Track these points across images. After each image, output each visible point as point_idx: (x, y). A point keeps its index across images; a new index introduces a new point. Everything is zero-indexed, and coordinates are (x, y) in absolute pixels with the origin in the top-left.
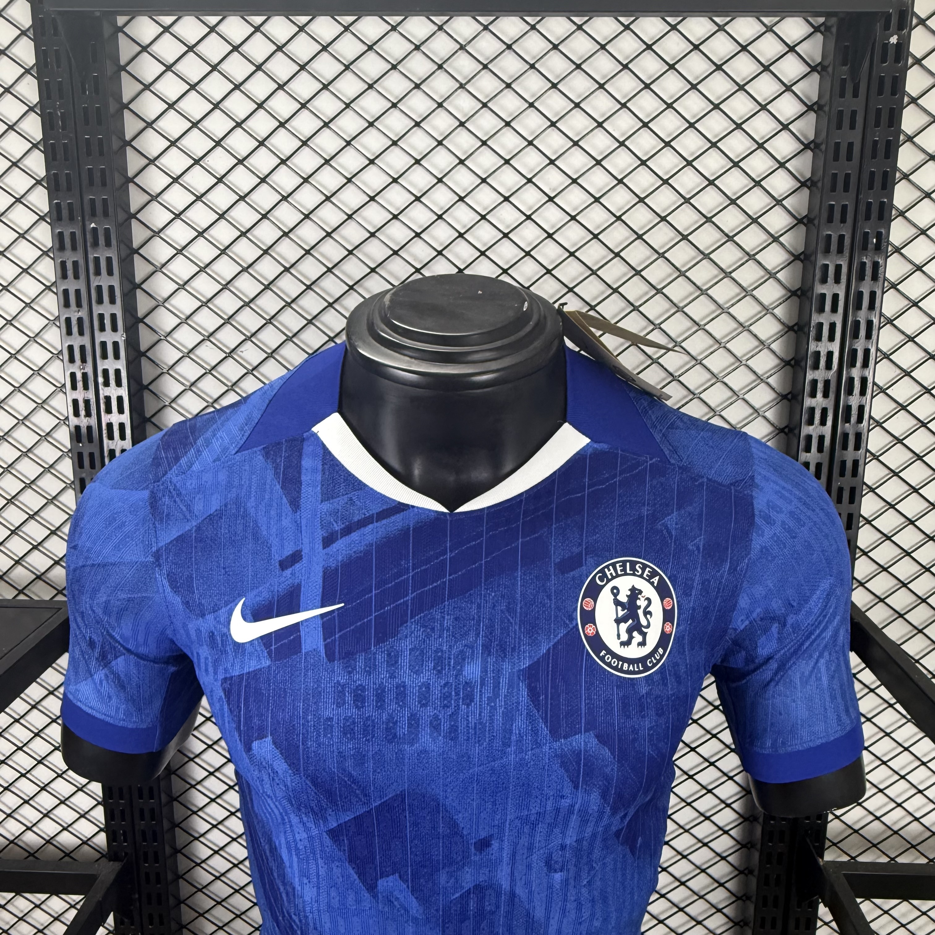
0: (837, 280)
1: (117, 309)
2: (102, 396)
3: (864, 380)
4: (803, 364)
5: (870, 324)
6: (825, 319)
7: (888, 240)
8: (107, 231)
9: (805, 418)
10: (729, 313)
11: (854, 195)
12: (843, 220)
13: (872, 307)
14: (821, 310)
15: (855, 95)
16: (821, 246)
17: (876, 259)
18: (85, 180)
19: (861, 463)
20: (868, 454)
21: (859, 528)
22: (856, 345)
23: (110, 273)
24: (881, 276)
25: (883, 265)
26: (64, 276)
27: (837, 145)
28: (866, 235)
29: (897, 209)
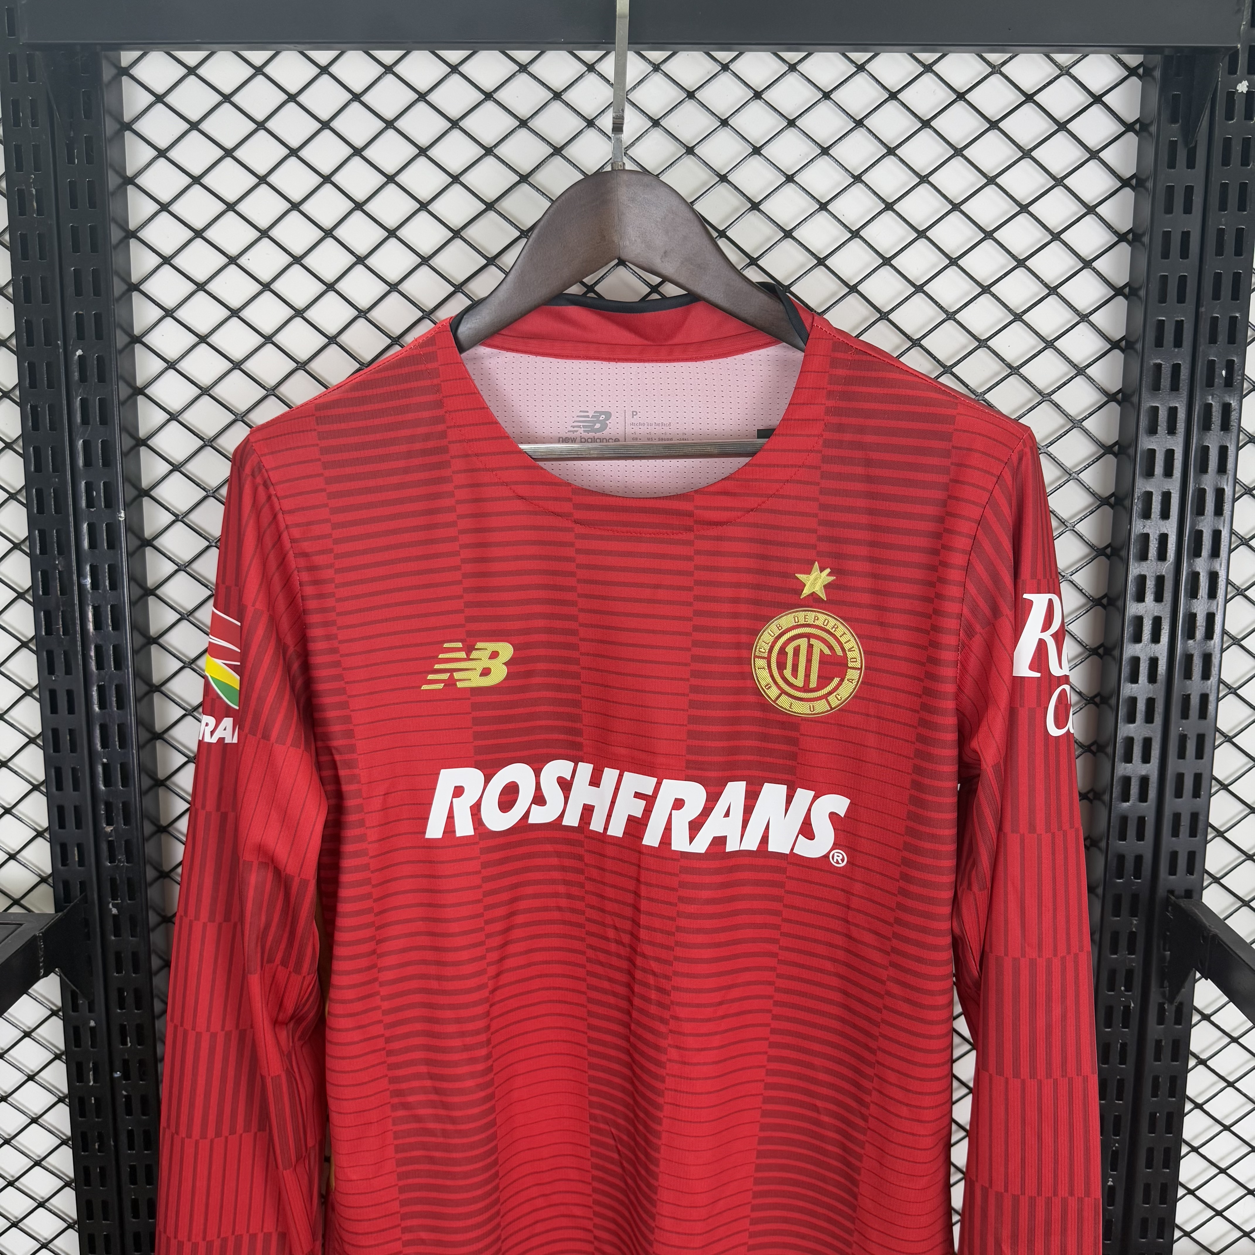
0: (1172, 430)
3: (1213, 577)
4: (1123, 553)
5: (1220, 493)
7: (1243, 374)
9: (1128, 631)
11: (1193, 307)
12: (1178, 343)
13: (1222, 469)
14: (1150, 473)
15: (1191, 164)
16: (1147, 381)
17: (1228, 399)
18: (70, 290)
19: (1212, 698)
21: (1211, 796)
22: (1201, 524)
24: (1234, 423)
25: (1237, 407)
27: (1167, 236)
28: (1211, 365)
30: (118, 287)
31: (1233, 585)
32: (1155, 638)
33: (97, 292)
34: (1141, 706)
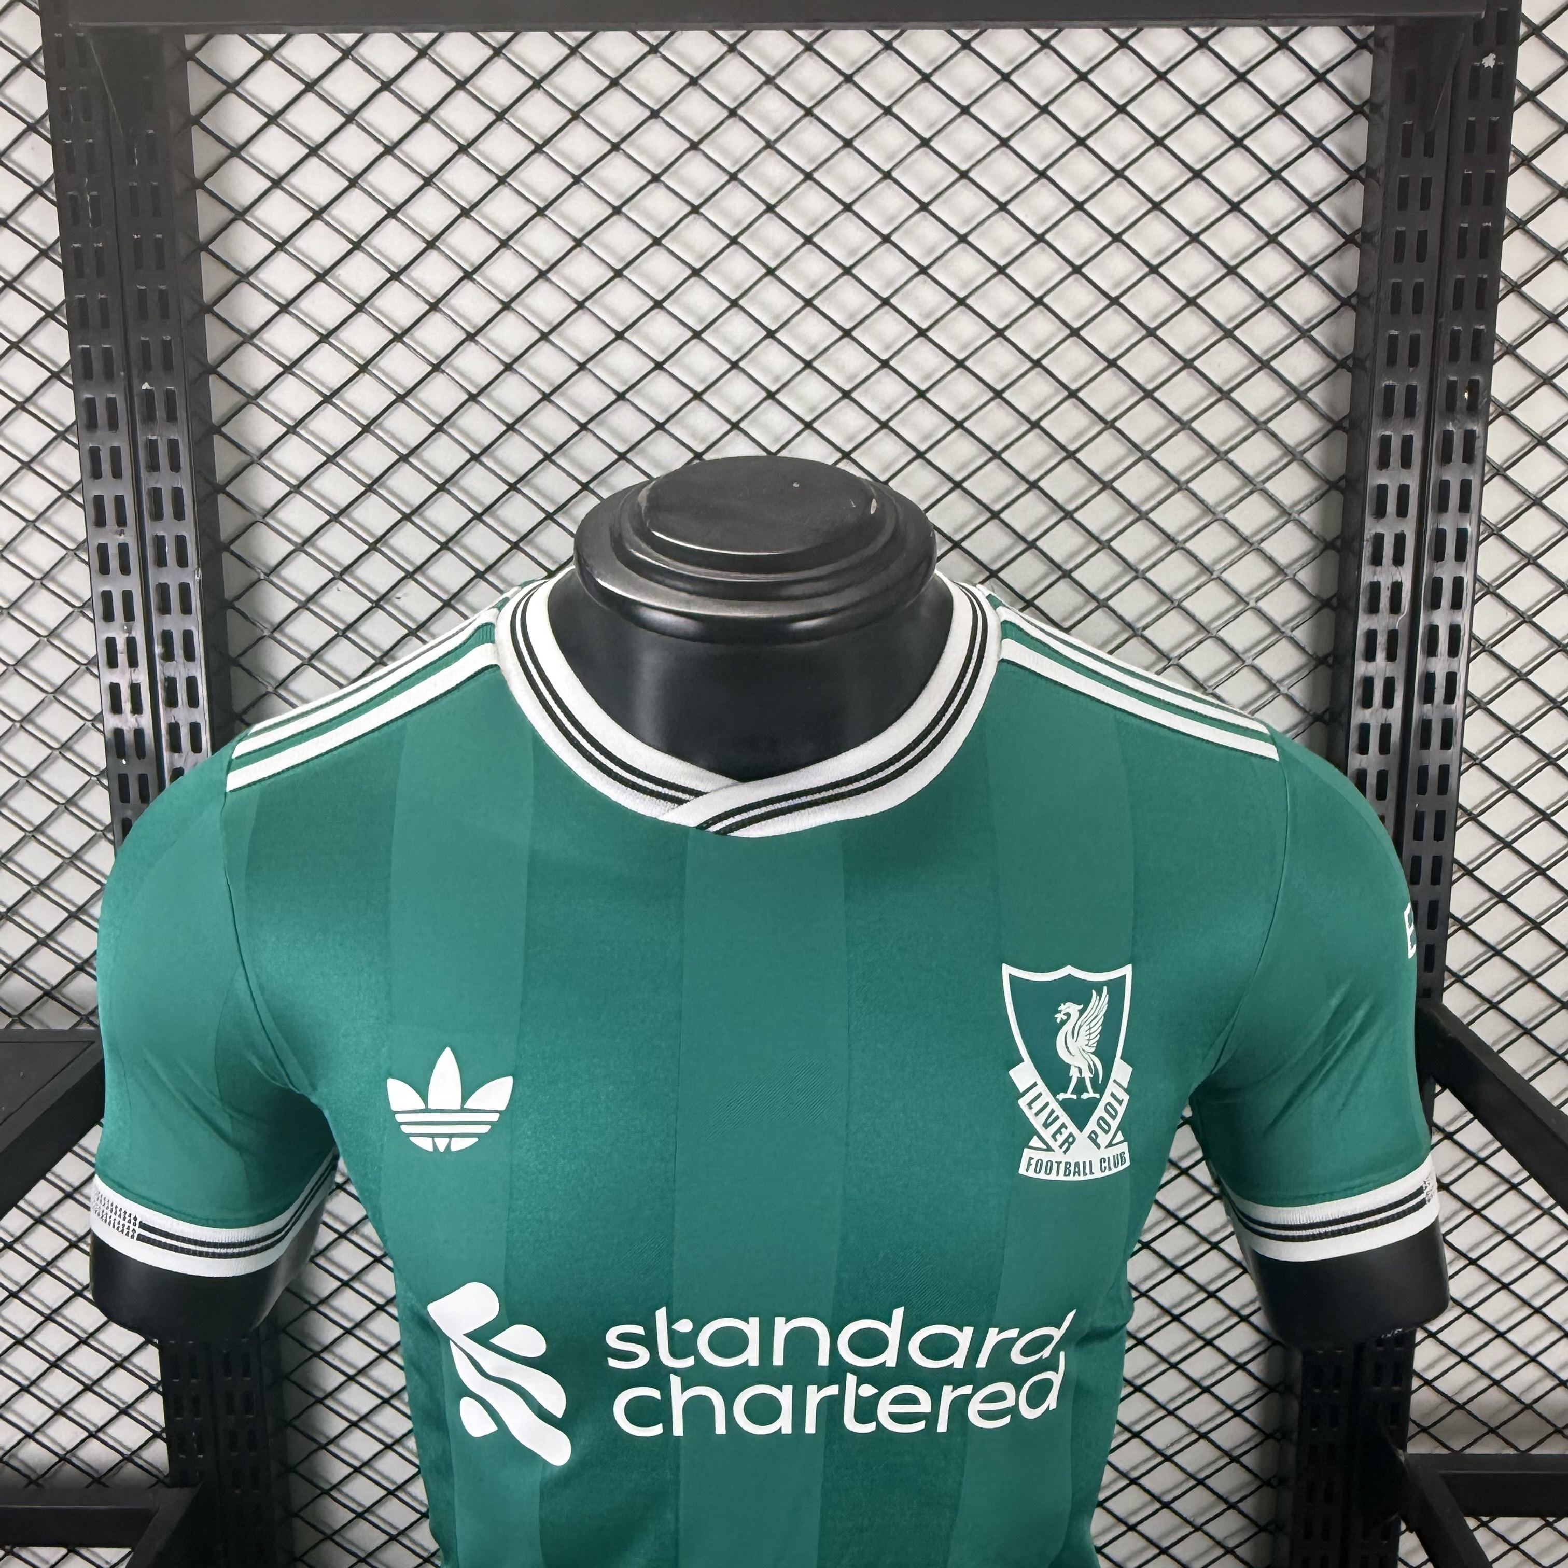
0: (1406, 463)
1: (188, 529)
2: (160, 677)
3: (1455, 631)
4: (1352, 604)
5: (1462, 535)
6: (1388, 528)
8: (170, 397)
10: (1226, 521)
12: (1413, 361)
13: (1464, 507)
14: (1380, 513)
19: (1453, 770)
20: (1464, 757)
23: (175, 466)
26: (96, 473)
27: (1400, 236)
28: (1452, 386)
29: (1503, 343)
30: (188, 309)
31: (1478, 641)
32: (1388, 703)
33: (164, 314)
34: (1371, 780)
